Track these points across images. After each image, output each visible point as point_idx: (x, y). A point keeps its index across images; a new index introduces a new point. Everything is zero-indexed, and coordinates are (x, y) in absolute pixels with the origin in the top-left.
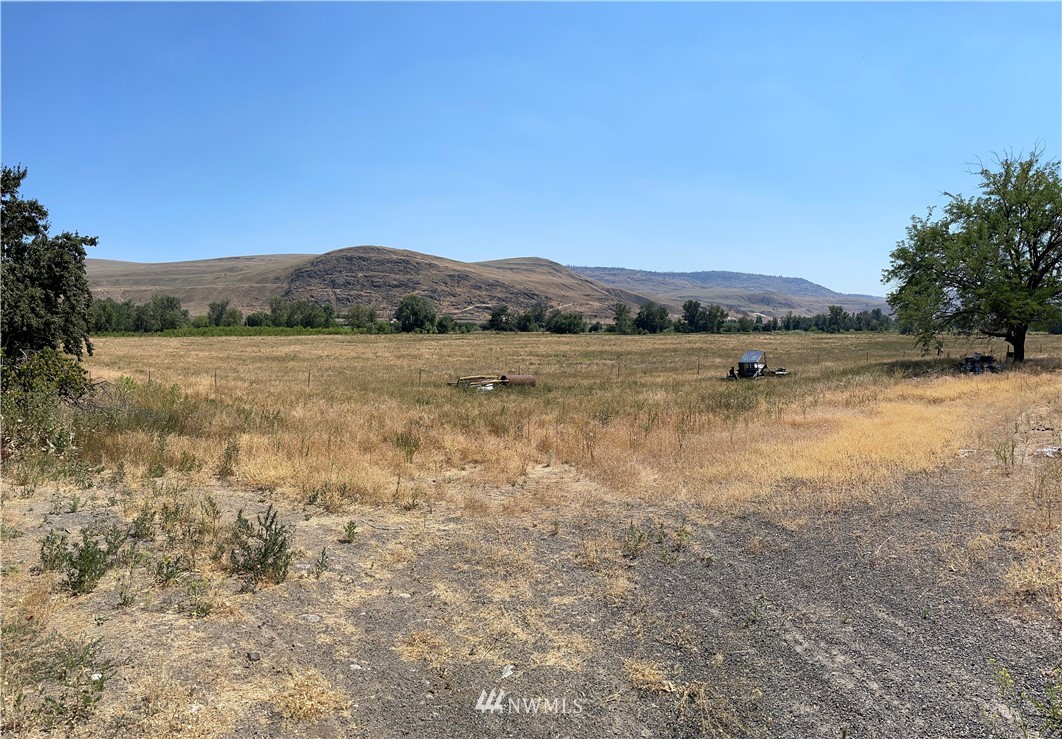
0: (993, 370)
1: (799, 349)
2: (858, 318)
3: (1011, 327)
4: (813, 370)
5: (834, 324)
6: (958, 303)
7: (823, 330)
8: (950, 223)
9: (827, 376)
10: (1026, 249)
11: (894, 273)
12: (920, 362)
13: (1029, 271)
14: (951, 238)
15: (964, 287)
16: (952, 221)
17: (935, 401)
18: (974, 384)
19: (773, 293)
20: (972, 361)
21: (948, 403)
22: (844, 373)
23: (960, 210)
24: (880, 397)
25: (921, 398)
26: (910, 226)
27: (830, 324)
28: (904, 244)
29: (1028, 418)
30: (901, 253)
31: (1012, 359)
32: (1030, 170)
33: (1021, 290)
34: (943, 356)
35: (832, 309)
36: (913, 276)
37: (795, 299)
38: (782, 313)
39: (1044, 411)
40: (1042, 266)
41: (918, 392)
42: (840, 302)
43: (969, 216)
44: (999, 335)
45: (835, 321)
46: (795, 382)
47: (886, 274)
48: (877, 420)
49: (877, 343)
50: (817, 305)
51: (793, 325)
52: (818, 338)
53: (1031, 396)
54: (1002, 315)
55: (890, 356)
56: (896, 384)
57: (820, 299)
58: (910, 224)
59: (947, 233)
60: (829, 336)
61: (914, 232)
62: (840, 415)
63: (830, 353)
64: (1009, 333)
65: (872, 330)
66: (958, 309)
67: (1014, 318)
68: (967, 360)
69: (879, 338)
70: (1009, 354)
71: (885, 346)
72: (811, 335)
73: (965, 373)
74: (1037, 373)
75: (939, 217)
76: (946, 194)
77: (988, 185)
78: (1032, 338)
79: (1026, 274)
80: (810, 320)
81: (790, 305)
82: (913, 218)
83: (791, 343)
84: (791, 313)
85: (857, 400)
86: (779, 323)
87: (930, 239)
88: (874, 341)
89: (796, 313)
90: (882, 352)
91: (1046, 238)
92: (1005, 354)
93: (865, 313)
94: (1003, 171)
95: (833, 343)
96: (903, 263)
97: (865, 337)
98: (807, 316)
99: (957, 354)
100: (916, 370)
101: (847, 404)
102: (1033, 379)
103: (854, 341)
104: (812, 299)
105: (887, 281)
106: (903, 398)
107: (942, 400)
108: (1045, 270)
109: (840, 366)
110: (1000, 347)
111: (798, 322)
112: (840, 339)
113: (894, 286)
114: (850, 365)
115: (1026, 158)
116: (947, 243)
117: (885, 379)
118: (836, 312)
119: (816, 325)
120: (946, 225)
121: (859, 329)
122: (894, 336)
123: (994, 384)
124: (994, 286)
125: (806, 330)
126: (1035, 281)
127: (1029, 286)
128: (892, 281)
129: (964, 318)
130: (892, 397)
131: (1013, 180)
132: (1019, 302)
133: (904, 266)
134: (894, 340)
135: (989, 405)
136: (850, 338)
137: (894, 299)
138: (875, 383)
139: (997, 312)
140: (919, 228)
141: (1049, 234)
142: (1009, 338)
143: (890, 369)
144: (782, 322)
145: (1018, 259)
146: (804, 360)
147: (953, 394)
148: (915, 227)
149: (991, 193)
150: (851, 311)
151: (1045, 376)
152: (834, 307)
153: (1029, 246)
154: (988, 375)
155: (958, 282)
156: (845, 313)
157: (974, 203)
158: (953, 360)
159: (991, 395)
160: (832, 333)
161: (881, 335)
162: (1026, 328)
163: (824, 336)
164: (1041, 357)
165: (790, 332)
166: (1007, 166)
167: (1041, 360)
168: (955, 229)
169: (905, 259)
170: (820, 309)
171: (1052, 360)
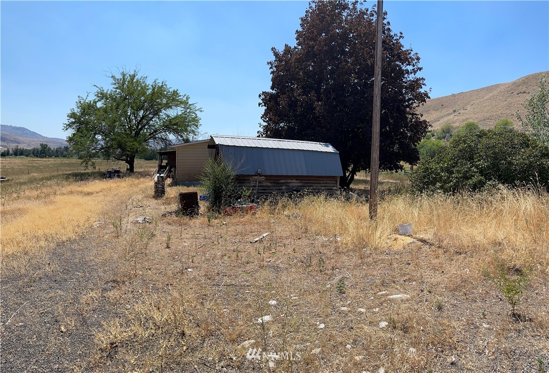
0: (119, 177)
1: (19, 166)
2: (56, 150)
3: (128, 156)
4: (24, 178)
5: (43, 153)
6: (102, 143)
7: (37, 156)
8: (97, 102)
9: (31, 181)
10: (133, 118)
11: (70, 125)
12: (85, 173)
13: (135, 129)
14: (99, 109)
15: (105, 135)
16: (98, 100)
17: (89, 194)
18: (109, 184)
19: (7, 135)
20: (110, 173)
21: (95, 195)
22: (42, 179)
23: (102, 96)
24: (58, 192)
25: (81, 192)
26: (78, 102)
27: (41, 153)
28: (74, 110)
29: (133, 200)
30: (73, 115)
31: (128, 172)
32: (134, 79)
33: (131, 137)
34: (97, 170)
35: (42, 145)
36: (80, 128)
37: (21, 139)
38: (12, 147)
39: (140, 197)
40: (140, 127)
41: (80, 189)
42: (47, 142)
43: (107, 99)
44: (122, 160)
45: (43, 151)
46: (10, 185)
47: (65, 126)
48: (51, 207)
49: (65, 163)
50: (34, 143)
51: (18, 153)
52: (33, 161)
53: (135, 189)
54: (123, 150)
55: (70, 170)
56: (69, 185)
57: (35, 139)
58: (77, 100)
59: (96, 106)
60: (39, 159)
61: (79, 105)
62: (29, 205)
63: (37, 169)
64: (127, 159)
65: (64, 157)
66: (102, 146)
67: (129, 151)
68: (108, 172)
69: (66, 161)
70: (127, 169)
71: (69, 165)
72: (29, 159)
73: (106, 179)
74: (138, 178)
75: (92, 98)
76: (95, 86)
77: (115, 84)
78: (137, 162)
79: (134, 130)
80: (29, 150)
81: (18, 143)
82: (79, 97)
83: (16, 163)
84: (18, 146)
85: (43, 195)
86: (11, 152)
87: (87, 109)
88: (63, 162)
89: (21, 146)
90: (67, 168)
91: (141, 113)
92: (126, 169)
93: (60, 148)
94: (122, 78)
95: (41, 163)
96: (74, 121)
97: (59, 160)
98: (28, 149)
99: (104, 169)
100: (81, 177)
101: (38, 197)
102: (136, 181)
103: (53, 162)
104: (31, 139)
105: (66, 130)
106: (72, 192)
107: (92, 193)
108: (141, 129)
109: (40, 176)
110: (123, 166)
111: (22, 152)
112: (45, 161)
113: (70, 132)
114: (47, 175)
115: (132, 73)
116: (97, 112)
117: (65, 183)
118: (44, 147)
119: (33, 153)
120: (95, 102)
121: (57, 156)
122: (75, 160)
123: (119, 184)
124: (119, 134)
125: (27, 156)
126: (137, 134)
127: (135, 136)
128: (69, 130)
129: (106, 151)
130: (65, 192)
131: (126, 83)
132: (130, 144)
133: (75, 122)
134: (74, 162)
135: (115, 195)
136: (51, 161)
137: (70, 140)
138: (58, 185)
139: (121, 148)
140: (82, 103)
141: (142, 111)
142: (127, 162)
143: (67, 177)
144: (13, 151)
145: (130, 122)
146: (22, 172)
147: (98, 190)
148: (80, 102)
149: (117, 88)
150: (53, 147)
151: (142, 179)
152: (43, 144)
153: (135, 117)
154: (116, 179)
155: (102, 132)
156: (49, 148)
157: (109, 92)
158: (101, 172)
159: (117, 189)
160: (42, 158)
161: (68, 159)
162: (134, 156)
163: (36, 159)
164: (141, 170)
165: (18, 157)
166: (124, 75)
167: (141, 172)
168: (99, 105)
169: (75, 118)
170: (36, 145)
171: (145, 172)
